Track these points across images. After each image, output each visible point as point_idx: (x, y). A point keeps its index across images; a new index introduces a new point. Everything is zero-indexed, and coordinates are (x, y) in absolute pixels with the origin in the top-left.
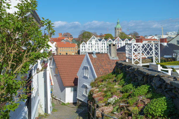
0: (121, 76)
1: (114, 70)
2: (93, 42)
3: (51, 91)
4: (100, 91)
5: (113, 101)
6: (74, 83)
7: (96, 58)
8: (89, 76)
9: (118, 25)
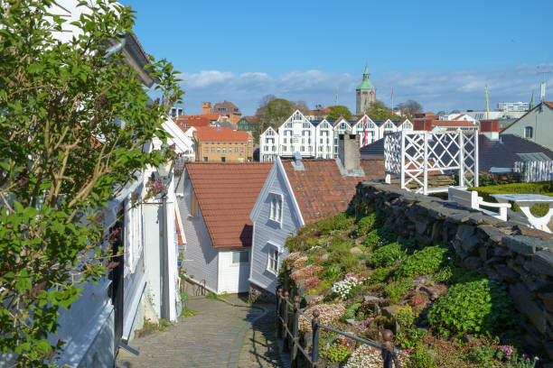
0: (369, 221)
1: (352, 204)
2: (297, 127)
3: (179, 260)
4: (310, 261)
5: (346, 289)
6: (241, 238)
7: (302, 172)
8: (284, 221)
9: (365, 82)
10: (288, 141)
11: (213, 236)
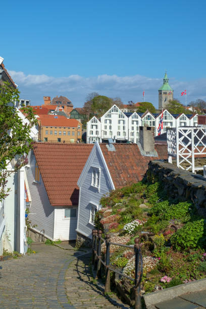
0: (154, 187)
1: (145, 176)
2: (115, 117)
3: (26, 213)
4: (113, 212)
5: (132, 228)
6: (71, 199)
7: (114, 152)
8: (101, 187)
9: (165, 85)
10: (108, 127)
11: (51, 197)
